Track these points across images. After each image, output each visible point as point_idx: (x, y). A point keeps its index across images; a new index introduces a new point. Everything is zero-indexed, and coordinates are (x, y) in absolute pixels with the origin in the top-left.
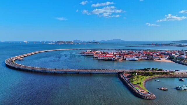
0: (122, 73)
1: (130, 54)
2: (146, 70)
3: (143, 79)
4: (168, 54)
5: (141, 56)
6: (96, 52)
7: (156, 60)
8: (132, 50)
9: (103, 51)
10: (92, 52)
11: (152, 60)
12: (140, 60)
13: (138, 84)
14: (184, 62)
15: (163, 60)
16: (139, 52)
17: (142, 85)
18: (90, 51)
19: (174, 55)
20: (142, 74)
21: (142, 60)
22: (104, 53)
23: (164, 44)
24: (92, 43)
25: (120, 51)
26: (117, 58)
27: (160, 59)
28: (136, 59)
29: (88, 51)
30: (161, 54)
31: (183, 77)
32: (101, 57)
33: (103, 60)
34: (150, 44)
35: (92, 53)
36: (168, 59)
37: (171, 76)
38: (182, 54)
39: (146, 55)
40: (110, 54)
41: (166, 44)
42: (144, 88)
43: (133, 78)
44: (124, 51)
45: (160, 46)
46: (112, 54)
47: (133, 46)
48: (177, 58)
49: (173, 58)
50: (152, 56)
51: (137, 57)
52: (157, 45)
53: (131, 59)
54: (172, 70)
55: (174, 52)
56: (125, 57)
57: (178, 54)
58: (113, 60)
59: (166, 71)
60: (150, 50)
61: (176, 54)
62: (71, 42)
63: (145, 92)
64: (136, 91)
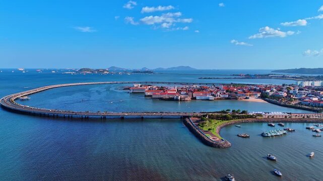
0: (188, 117)
1: (203, 89)
2: (223, 112)
3: (218, 124)
4: (260, 91)
5: (219, 93)
6: (150, 87)
7: (242, 98)
8: (207, 84)
9: (160, 86)
10: (143, 87)
11: (236, 99)
12: (218, 99)
13: (209, 129)
14: (281, 101)
15: (252, 99)
16: (216, 88)
17: (215, 132)
18: (140, 85)
19: (268, 91)
20: (217, 118)
21: (220, 99)
22: (162, 89)
23: (259, 75)
24: (142, 72)
25: (187, 86)
26: (182, 96)
27: (248, 98)
28: (211, 98)
29: (135, 85)
30: (250, 90)
31: (274, 122)
32: (158, 95)
33: (161, 99)
34: (237, 75)
35: (143, 89)
36: (259, 97)
37: (258, 120)
38: (281, 90)
39: (227, 91)
40: (172, 90)
41: (262, 76)
42: (218, 135)
43: (203, 124)
44: (195, 86)
45: (252, 78)
46: (175, 91)
47: (209, 78)
48: (273, 96)
49: (266, 97)
50: (236, 93)
51: (213, 95)
52: (247, 76)
53: (203, 98)
54: (261, 113)
55: (270, 88)
56: (194, 95)
57: (274, 90)
58: (177, 100)
59: (252, 114)
60: (234, 85)
61: (271, 91)
62: (104, 70)
63: (218, 139)
64: (206, 138)
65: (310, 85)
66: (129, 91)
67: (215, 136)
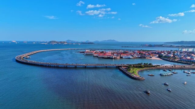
0: (121, 67)
1: (126, 53)
2: (139, 64)
3: (137, 70)
4: (158, 53)
5: (135, 55)
6: (95, 51)
7: (148, 57)
8: (127, 50)
10: (91, 51)
11: (145, 58)
12: (135, 58)
13: (133, 72)
14: (170, 59)
15: (154, 58)
16: (133, 52)
17: (136, 73)
18: (89, 50)
19: (163, 54)
20: (136, 67)
21: (136, 58)
22: (102, 52)
23: (157, 45)
24: (87, 43)
25: (116, 51)
26: (115, 56)
27: (152, 58)
28: (131, 57)
29: (87, 51)
30: (152, 53)
31: (166, 69)
32: (102, 55)
33: (103, 58)
34: (144, 45)
35: (92, 53)
36: (158, 57)
37: (158, 68)
38: (169, 53)
39: (140, 54)
40: (109, 53)
41: (158, 45)
42: (138, 75)
43: (129, 70)
44: (121, 51)
45: (153, 47)
46: (110, 53)
48: (165, 57)
49: (161, 57)
50: (145, 55)
51: (132, 56)
52: (150, 46)
53: (127, 57)
54: (159, 65)
55: (163, 52)
56: (122, 56)
57: (166, 53)
58: (112, 58)
59: (154, 65)
60: (143, 51)
61: (164, 54)
62: (64, 42)
63: (138, 76)
64: (132, 76)
65: (186, 51)
66: (84, 54)
67: (136, 75)
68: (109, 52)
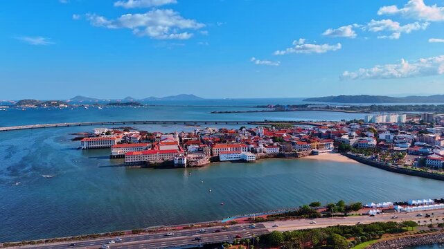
1: (230, 138)
5: (261, 146)
7: (305, 154)
10: (112, 135)
12: (261, 157)
16: (249, 131)
21: (266, 157)
22: (149, 138)
26: (191, 156)
27: (316, 153)
28: (250, 156)
29: (98, 131)
32: (139, 155)
34: (264, 107)
35: (110, 140)
39: (274, 140)
40: (169, 142)
41: (297, 106)
44: (210, 129)
45: (287, 111)
46: (175, 143)
47: (227, 112)
48: (356, 146)
50: (294, 144)
51: (253, 151)
52: (279, 108)
53: (234, 157)
56: (216, 152)
57: (354, 134)
58: (181, 166)
61: (351, 137)
65: (385, 121)
68: (171, 138)
